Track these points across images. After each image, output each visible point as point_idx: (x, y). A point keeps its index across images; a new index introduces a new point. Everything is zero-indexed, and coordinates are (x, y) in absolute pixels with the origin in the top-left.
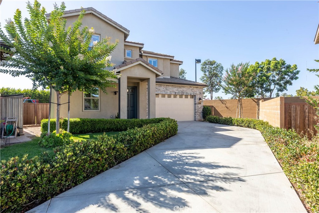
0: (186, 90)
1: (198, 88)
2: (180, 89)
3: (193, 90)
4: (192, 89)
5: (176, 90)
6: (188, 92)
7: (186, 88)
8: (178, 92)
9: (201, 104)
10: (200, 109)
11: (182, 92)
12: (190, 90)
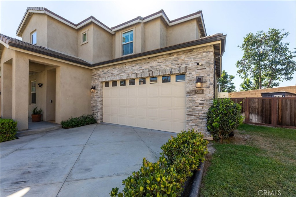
0: (158, 64)
1: (193, 54)
2: (144, 67)
3: (178, 62)
4: (175, 60)
5: (137, 70)
6: (164, 68)
7: (159, 60)
8: (141, 71)
9: (203, 93)
10: (199, 108)
11: (149, 71)
12: (169, 63)
